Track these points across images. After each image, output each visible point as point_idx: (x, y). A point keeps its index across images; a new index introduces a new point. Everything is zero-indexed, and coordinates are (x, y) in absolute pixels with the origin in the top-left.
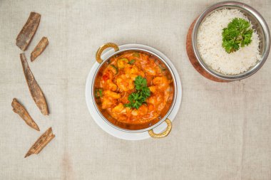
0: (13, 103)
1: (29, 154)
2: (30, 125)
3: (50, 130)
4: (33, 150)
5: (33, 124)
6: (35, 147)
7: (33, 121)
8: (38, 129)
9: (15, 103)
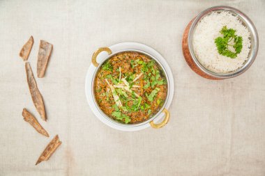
0: (23, 113)
1: (39, 161)
2: (40, 132)
3: (57, 137)
4: (43, 157)
5: (42, 130)
6: (44, 154)
7: (42, 128)
8: (48, 136)
9: (25, 113)
